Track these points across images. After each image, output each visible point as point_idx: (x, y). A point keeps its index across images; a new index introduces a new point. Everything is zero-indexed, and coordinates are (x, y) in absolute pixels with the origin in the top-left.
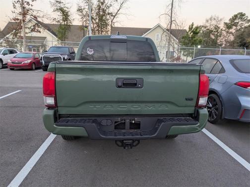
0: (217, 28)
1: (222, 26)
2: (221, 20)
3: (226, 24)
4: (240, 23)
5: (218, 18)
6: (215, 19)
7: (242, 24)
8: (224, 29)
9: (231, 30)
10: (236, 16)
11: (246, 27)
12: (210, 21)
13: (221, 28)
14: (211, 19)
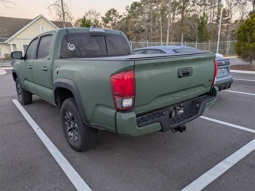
0: (96, 21)
1: (100, 20)
2: (98, 14)
3: (103, 18)
4: (114, 18)
5: (96, 12)
6: (93, 13)
7: (115, 19)
8: (102, 23)
9: (108, 25)
10: (110, 11)
11: (118, 22)
12: (89, 15)
13: (100, 22)
14: (89, 13)
